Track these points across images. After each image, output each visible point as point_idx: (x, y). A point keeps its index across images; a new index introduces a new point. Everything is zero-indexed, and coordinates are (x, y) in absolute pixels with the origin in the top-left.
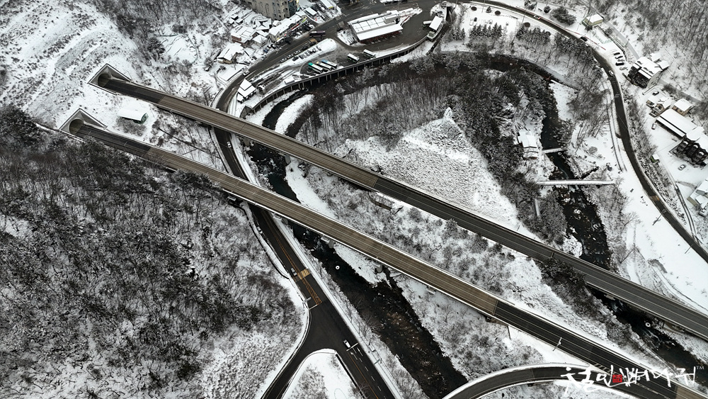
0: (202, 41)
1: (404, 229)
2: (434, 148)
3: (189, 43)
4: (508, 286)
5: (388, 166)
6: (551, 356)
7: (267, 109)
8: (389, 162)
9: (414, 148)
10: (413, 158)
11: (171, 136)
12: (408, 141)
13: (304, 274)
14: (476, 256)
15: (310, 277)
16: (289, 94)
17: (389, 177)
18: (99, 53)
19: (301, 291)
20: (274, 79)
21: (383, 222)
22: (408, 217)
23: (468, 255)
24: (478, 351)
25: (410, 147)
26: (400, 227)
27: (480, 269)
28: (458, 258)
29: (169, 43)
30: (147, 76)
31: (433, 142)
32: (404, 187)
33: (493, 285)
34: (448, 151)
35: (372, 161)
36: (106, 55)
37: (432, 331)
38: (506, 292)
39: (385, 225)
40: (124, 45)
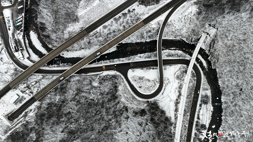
1: (106, 32)
2: (88, 8)
4: (140, 15)
5: (83, 25)
6: (162, 18)
7: (30, 51)
8: (83, 24)
9: (84, 14)
11: (30, 89)
12: (81, 15)
13: (104, 67)
14: (127, 18)
15: (106, 66)
16: (26, 39)
17: (87, 27)
19: (109, 70)
20: (17, 42)
21: (100, 37)
22: (104, 29)
23: (125, 20)
24: (150, 34)
27: (131, 19)
28: (124, 23)
31: (86, 7)
32: (93, 24)
33: (137, 19)
34: (92, 5)
35: (78, 29)
37: (137, 41)
38: (141, 17)
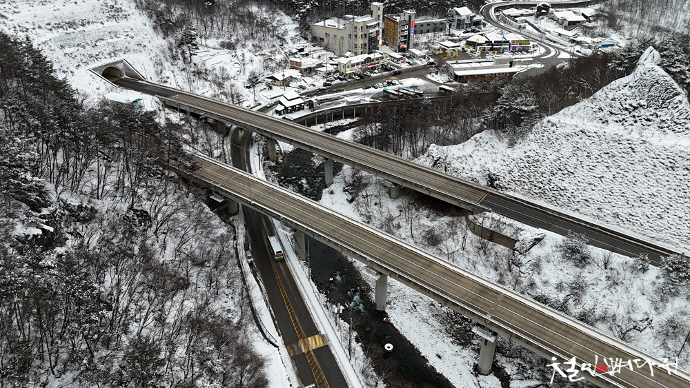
0: (252, 61)
1: (546, 283)
2: (613, 129)
3: (235, 59)
8: (512, 165)
9: (569, 131)
10: (567, 150)
15: (326, 351)
17: (511, 193)
18: (119, 47)
21: (496, 269)
22: (556, 256)
25: (561, 130)
26: (537, 279)
29: (210, 53)
30: (167, 73)
31: (611, 119)
34: (647, 133)
36: (127, 51)
39: (501, 275)
40: (152, 43)
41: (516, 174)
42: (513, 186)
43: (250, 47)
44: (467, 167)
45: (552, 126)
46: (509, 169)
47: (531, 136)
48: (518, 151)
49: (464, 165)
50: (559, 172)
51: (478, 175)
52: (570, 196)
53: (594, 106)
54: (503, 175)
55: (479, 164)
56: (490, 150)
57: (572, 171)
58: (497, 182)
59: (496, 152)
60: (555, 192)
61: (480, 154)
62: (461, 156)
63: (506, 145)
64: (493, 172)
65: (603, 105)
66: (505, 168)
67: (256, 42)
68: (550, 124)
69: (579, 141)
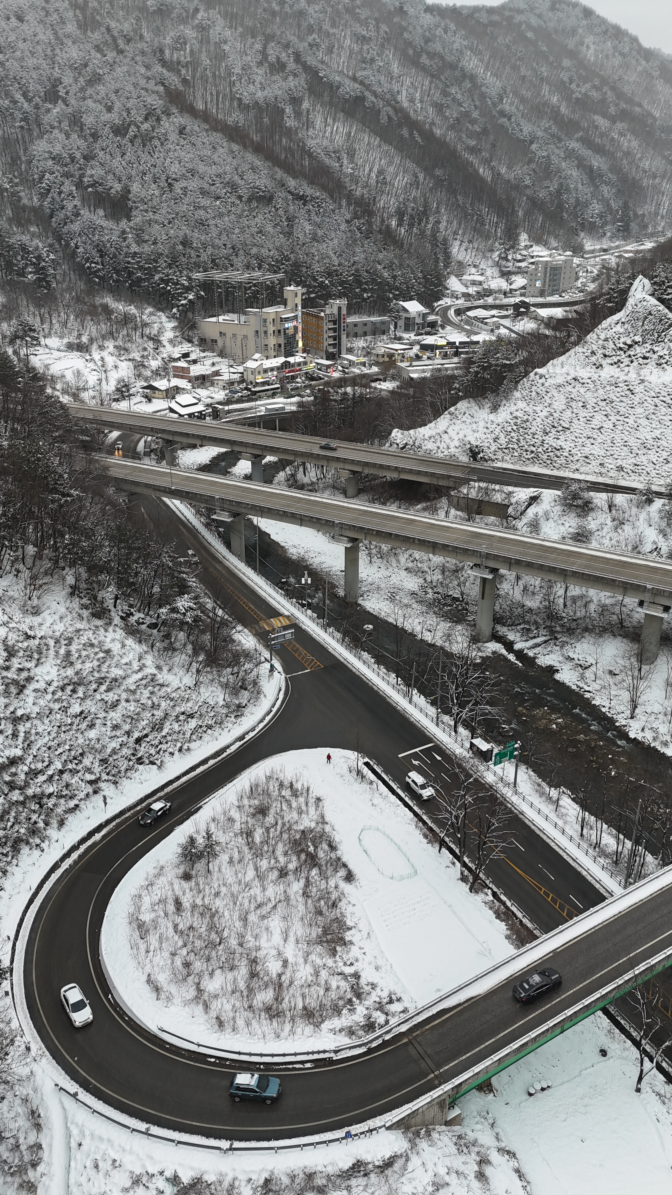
0: (116, 367)
2: (608, 372)
3: (91, 364)
5: (496, 439)
8: (497, 431)
17: (499, 465)
29: (54, 356)
31: (605, 362)
34: (645, 372)
41: (503, 440)
42: (500, 455)
43: (111, 349)
44: (443, 445)
45: (540, 378)
46: (494, 436)
47: (517, 394)
48: (503, 415)
49: (438, 444)
50: (552, 430)
51: (457, 450)
52: (567, 455)
53: (585, 351)
54: (488, 444)
55: (456, 439)
56: (468, 421)
57: (567, 426)
58: (481, 455)
59: (477, 420)
60: (550, 454)
61: (456, 428)
62: (434, 434)
63: (488, 410)
64: (475, 444)
65: (595, 348)
66: (488, 436)
67: (120, 343)
68: (537, 377)
69: (573, 390)
